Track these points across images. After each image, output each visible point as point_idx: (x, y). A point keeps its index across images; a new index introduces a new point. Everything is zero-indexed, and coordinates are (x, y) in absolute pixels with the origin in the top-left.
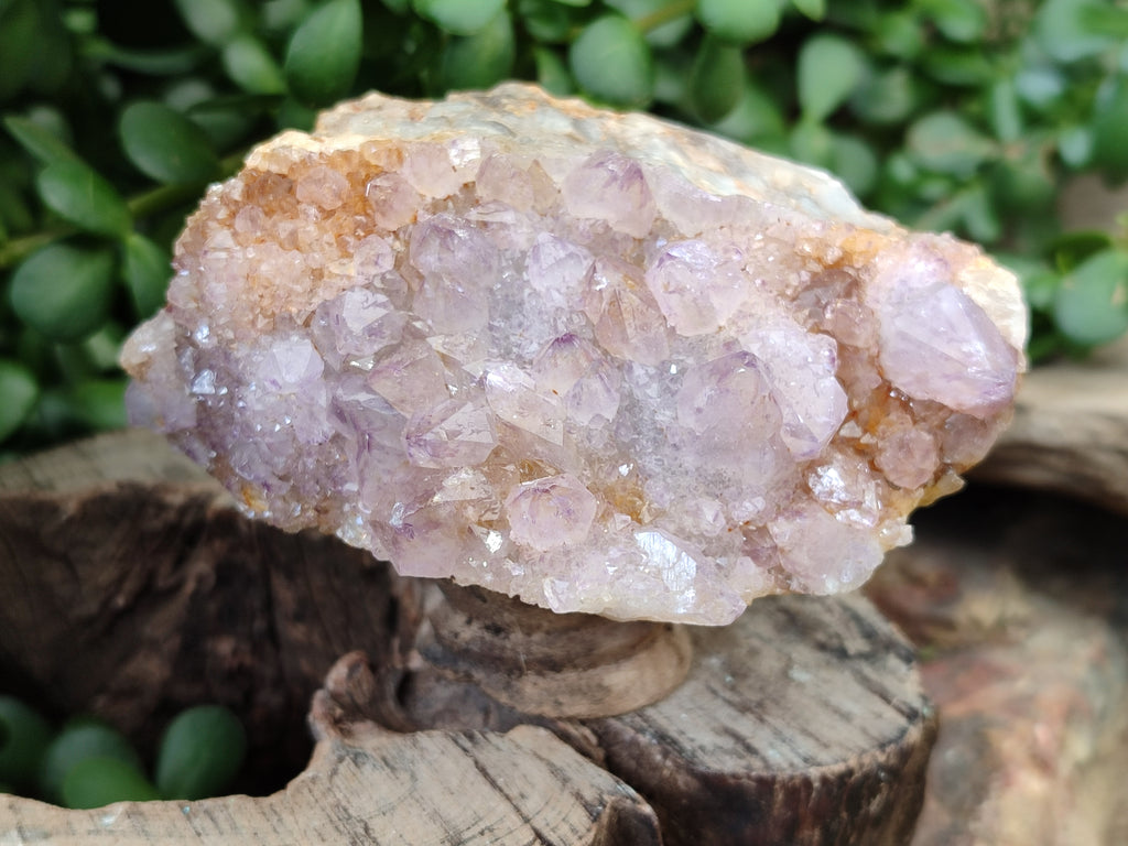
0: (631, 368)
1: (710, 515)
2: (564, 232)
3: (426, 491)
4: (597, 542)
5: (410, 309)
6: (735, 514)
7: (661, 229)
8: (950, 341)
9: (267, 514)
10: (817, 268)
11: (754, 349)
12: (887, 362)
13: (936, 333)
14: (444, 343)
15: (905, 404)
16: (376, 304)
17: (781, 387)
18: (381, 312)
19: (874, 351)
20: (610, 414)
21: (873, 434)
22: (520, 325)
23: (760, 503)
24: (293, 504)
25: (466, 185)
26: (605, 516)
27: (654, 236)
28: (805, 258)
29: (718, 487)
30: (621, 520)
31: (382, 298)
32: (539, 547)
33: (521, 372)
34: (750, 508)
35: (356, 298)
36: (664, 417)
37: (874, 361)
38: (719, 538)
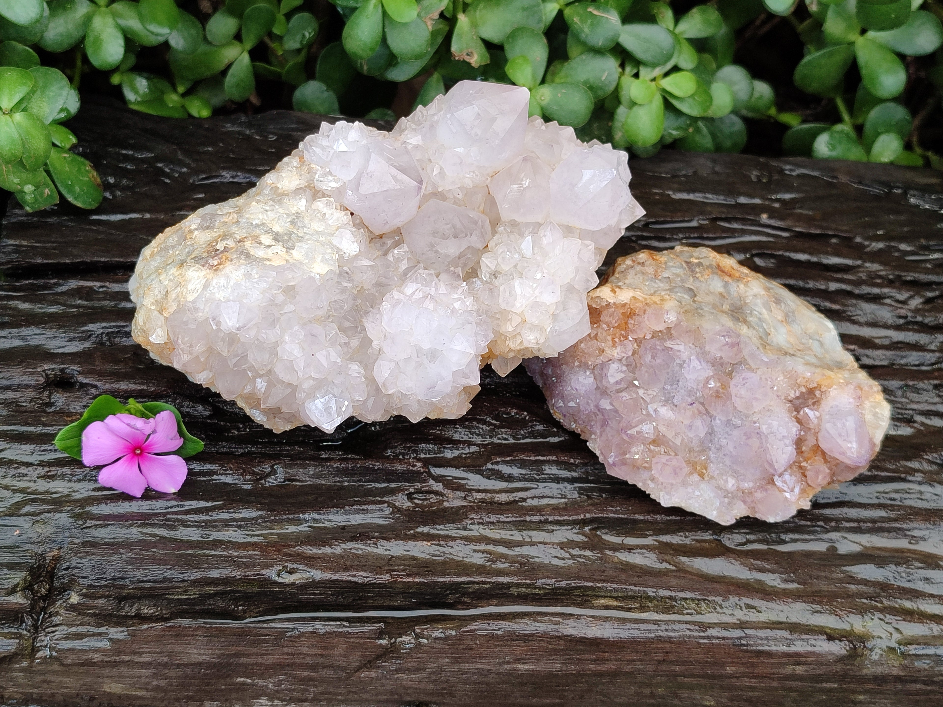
0: (715, 419)
1: (731, 483)
2: (703, 355)
3: (624, 452)
4: (684, 484)
5: (634, 373)
6: (741, 486)
7: (743, 362)
8: (845, 440)
9: (561, 421)
10: (804, 390)
11: (764, 428)
12: (820, 436)
13: (840, 435)
14: (644, 393)
15: (824, 453)
16: (621, 372)
17: (770, 447)
18: (623, 375)
19: (817, 430)
20: (702, 435)
21: (807, 462)
22: (676, 389)
23: (751, 485)
24: (572, 423)
25: (668, 328)
26: (691, 473)
27: (740, 363)
28: (799, 386)
29: (736, 474)
30: (696, 477)
31: (624, 368)
32: (661, 479)
33: (671, 412)
34: (746, 485)
35: (614, 367)
36: (724, 442)
37: (816, 434)
38: (732, 493)
